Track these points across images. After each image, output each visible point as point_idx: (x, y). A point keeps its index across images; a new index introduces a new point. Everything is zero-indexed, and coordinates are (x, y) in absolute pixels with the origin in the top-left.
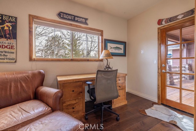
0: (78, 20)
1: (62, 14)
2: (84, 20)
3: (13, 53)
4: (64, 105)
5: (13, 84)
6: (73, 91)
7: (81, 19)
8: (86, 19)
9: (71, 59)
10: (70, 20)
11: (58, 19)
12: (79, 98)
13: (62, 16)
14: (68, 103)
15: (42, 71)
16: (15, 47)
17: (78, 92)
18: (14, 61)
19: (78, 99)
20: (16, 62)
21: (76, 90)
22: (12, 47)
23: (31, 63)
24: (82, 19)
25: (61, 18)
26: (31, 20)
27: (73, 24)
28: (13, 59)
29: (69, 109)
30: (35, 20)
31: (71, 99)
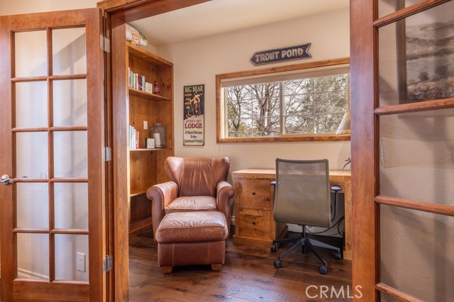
0: (288, 55)
1: (257, 56)
2: (299, 49)
3: (200, 133)
4: (241, 213)
5: (195, 172)
6: (254, 194)
7: (294, 50)
8: (305, 47)
9: (275, 139)
10: (272, 61)
11: (252, 67)
12: (265, 209)
13: (258, 60)
14: (247, 212)
15: (227, 158)
16: (203, 126)
17: (263, 198)
18: (201, 144)
19: (262, 210)
20: (203, 145)
21: (258, 193)
22: (200, 126)
23: (218, 146)
24: (296, 50)
25: (258, 63)
26: (218, 83)
27: (278, 68)
28: (201, 141)
29: (247, 222)
30: (222, 80)
31: (252, 207)
